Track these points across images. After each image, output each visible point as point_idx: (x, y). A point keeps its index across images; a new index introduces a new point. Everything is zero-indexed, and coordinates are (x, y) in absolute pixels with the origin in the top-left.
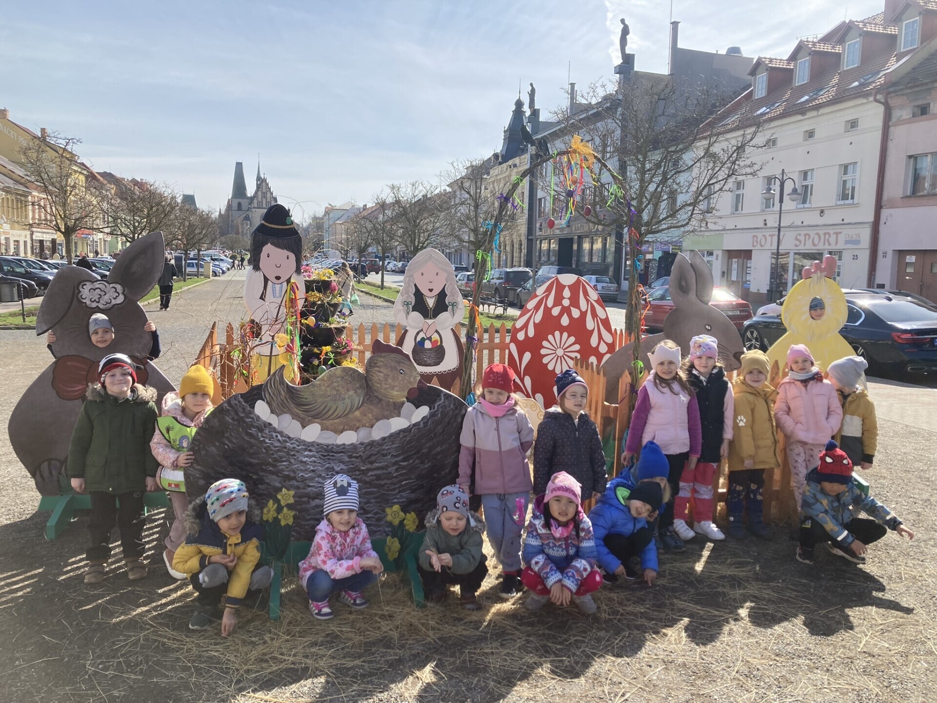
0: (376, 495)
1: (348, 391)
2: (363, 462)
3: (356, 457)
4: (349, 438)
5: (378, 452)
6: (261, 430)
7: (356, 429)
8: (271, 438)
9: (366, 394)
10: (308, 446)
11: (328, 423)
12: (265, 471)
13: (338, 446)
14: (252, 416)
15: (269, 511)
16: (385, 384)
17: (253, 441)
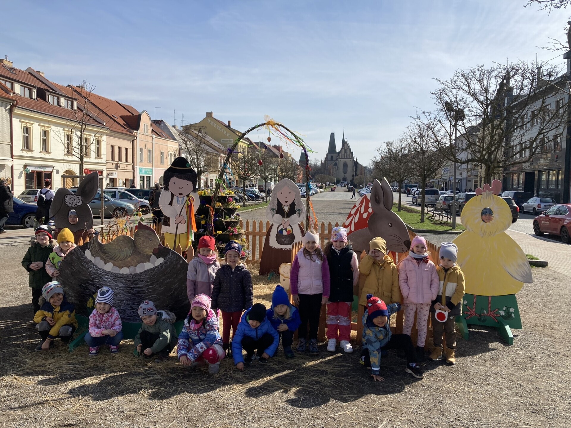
0: (137, 301)
1: (125, 247)
2: (132, 283)
3: (129, 281)
4: (125, 271)
5: (139, 279)
6: (87, 264)
7: (129, 267)
8: (91, 268)
9: (134, 250)
10: (107, 273)
11: (116, 262)
12: (88, 283)
13: (121, 274)
14: (84, 256)
15: (90, 303)
16: (143, 245)
17: (84, 269)
